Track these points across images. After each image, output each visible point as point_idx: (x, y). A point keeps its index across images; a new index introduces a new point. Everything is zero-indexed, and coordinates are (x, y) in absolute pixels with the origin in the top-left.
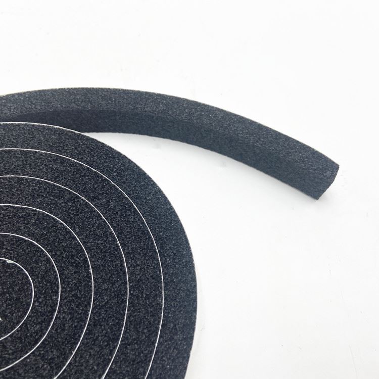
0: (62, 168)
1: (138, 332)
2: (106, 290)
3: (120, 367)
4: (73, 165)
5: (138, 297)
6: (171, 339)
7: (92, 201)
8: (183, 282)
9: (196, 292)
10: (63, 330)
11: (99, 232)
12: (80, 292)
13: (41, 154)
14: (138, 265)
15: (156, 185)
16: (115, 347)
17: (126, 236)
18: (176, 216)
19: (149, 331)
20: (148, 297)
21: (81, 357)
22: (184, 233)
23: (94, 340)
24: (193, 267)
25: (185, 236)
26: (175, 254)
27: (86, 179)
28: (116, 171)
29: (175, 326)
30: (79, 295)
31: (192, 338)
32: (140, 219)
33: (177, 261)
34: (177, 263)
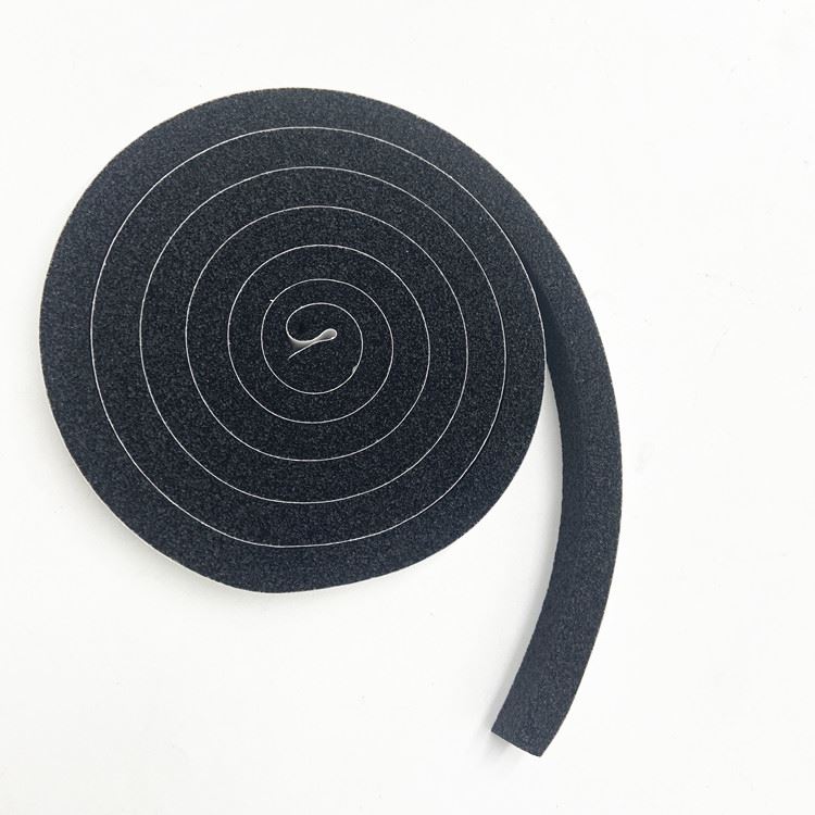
0: (488, 336)
1: (354, 515)
2: (373, 462)
3: (313, 514)
4: (499, 345)
5: (388, 496)
6: (376, 551)
7: (467, 390)
8: (438, 533)
9: (434, 552)
10: (307, 438)
11: (432, 423)
12: (352, 439)
13: (493, 305)
14: (421, 478)
15: (529, 442)
16: (320, 500)
17: (446, 448)
18: (506, 485)
19: (360, 525)
20: (393, 507)
21: (298, 469)
22: (492, 505)
23: (318, 475)
24: (459, 535)
25: (489, 509)
26: (462, 507)
27: (489, 369)
28: (519, 389)
29: (389, 547)
30: (347, 439)
31: (387, 572)
32: (473, 455)
33: (457, 513)
34: (454, 515)
